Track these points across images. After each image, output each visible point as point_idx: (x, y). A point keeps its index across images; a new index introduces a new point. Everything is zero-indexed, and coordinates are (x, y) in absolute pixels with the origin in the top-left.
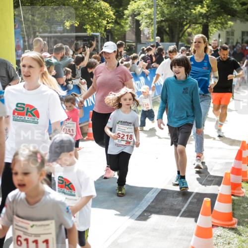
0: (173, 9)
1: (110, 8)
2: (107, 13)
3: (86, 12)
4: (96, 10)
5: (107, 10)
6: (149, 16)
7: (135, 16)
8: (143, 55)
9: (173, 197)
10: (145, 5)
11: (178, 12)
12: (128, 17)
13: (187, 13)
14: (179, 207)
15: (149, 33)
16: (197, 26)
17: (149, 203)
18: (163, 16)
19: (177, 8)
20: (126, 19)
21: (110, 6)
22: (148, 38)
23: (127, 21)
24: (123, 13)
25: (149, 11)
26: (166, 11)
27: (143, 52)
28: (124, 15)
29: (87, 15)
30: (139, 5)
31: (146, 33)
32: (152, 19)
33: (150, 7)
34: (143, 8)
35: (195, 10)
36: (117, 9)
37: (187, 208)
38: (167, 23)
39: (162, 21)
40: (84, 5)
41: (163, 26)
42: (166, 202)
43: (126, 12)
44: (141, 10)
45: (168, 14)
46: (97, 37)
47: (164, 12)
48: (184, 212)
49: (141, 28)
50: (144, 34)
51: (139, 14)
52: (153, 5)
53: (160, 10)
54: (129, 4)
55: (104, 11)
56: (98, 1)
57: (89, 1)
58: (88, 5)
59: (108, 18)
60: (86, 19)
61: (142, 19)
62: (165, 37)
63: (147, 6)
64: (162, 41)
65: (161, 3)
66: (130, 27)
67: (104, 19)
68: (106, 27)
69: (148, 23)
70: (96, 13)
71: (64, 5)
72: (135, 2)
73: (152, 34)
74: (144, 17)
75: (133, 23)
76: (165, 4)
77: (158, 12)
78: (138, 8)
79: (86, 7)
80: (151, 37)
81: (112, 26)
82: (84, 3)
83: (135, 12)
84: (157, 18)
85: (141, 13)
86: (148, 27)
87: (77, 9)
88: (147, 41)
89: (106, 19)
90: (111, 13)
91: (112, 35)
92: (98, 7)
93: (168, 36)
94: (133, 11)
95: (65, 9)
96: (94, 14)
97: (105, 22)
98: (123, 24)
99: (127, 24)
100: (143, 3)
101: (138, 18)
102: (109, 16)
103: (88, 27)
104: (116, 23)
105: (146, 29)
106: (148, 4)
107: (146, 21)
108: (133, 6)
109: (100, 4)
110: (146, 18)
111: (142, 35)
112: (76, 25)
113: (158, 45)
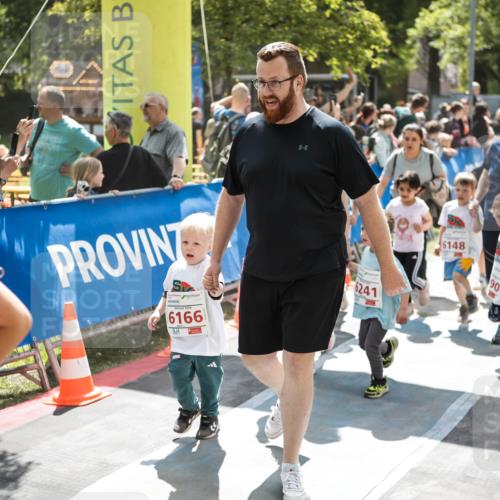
1: (380, 25)
2: (374, 34)
3: (333, 31)
4: (354, 27)
5: (375, 28)
6: (459, 41)
7: (430, 39)
8: (445, 120)
10: (452, 18)
12: (414, 42)
15: (456, 76)
17: (455, 424)
18: (488, 40)
20: (411, 47)
21: (382, 20)
22: (454, 86)
23: (412, 51)
24: (405, 33)
25: (458, 30)
26: (495, 31)
27: (444, 113)
28: (407, 37)
29: (335, 38)
30: (437, 19)
31: (450, 74)
32: (465, 47)
33: (462, 21)
34: (448, 25)
36: (392, 26)
38: (496, 56)
39: (485, 51)
40: (329, 19)
41: (487, 62)
43: (411, 32)
44: (443, 28)
45: (498, 37)
47: (489, 32)
49: (442, 64)
50: (446, 78)
51: (437, 37)
52: (467, 19)
53: (482, 29)
54: (417, 16)
55: (368, 30)
56: (357, 10)
57: (339, 10)
58: (336, 19)
59: (375, 44)
60: (333, 45)
61: (444, 47)
62: (491, 84)
63: (456, 19)
64: (484, 91)
65: (485, 14)
66: (418, 62)
67: (368, 47)
68: (369, 64)
69: (456, 56)
70: (352, 34)
71: (288, 18)
72: (431, 11)
73: (463, 76)
74: (448, 42)
75: (424, 55)
76: (493, 15)
77: (478, 33)
78: (436, 24)
79: (331, 22)
80: (459, 84)
81: (384, 62)
82: (328, 13)
83: (430, 32)
84: (477, 45)
85: (443, 35)
86: (455, 63)
87: (314, 26)
88: (453, 91)
89: (373, 47)
90: (384, 34)
91: (380, 79)
92: (357, 21)
93: (495, 82)
94: (426, 30)
95: (289, 26)
96: (349, 36)
97: (369, 54)
98: (403, 57)
99: (411, 56)
100: (447, 13)
101: (435, 44)
102: (377, 41)
103: (334, 62)
104: (392, 55)
105: (450, 66)
106: (459, 17)
107: (452, 50)
108: (425, 20)
109: (360, 17)
110: (452, 45)
111: (442, 80)
112: (311, 59)
113: (475, 101)
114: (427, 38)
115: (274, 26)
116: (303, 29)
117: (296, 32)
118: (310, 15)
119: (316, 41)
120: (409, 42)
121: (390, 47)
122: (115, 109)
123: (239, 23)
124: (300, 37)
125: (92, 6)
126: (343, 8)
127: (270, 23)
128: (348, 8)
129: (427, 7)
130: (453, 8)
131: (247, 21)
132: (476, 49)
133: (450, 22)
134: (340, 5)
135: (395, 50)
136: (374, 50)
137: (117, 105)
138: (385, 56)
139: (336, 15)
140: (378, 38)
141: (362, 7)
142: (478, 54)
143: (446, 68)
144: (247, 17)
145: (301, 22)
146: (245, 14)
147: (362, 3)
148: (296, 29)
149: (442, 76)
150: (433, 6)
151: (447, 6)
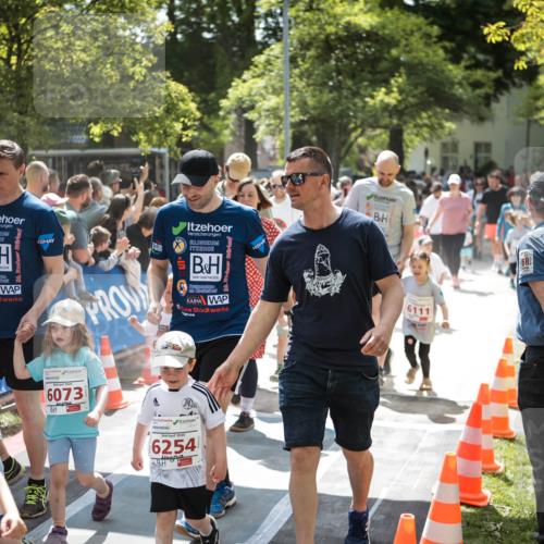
0: (327, 96)
1: (189, 96)
2: (182, 106)
5: (183, 100)
6: (274, 112)
7: (245, 111)
9: (333, 512)
10: (265, 87)
11: (337, 102)
12: (228, 113)
13: (355, 105)
15: (274, 149)
16: (378, 131)
18: (304, 111)
19: (335, 94)
20: (224, 118)
21: (190, 91)
22: (272, 159)
23: (226, 122)
24: (217, 104)
25: (273, 101)
26: (311, 102)
28: (219, 109)
30: (251, 89)
31: (268, 146)
32: (280, 118)
33: (276, 92)
34: (261, 95)
35: (372, 97)
36: (204, 96)
38: (313, 127)
39: (302, 122)
41: (305, 133)
43: (224, 103)
44: (256, 98)
45: (314, 108)
46: (161, 156)
47: (305, 103)
49: (258, 137)
50: (263, 149)
51: (252, 108)
52: (282, 89)
53: (297, 99)
54: (230, 86)
55: (175, 102)
59: (184, 117)
61: (259, 119)
63: (271, 90)
65: (300, 84)
66: (233, 134)
67: (177, 120)
68: (180, 137)
69: (272, 127)
72: (244, 81)
73: (282, 148)
74: (263, 113)
75: (240, 126)
76: (309, 85)
77: (294, 104)
78: (250, 95)
80: (278, 156)
81: (196, 134)
83: (243, 103)
84: (292, 116)
85: (257, 106)
86: (272, 134)
88: (271, 164)
89: (182, 119)
90: (193, 106)
94: (240, 100)
97: (178, 126)
98: (217, 129)
99: (226, 127)
100: (261, 83)
101: (250, 115)
102: (186, 113)
103: (142, 136)
104: (204, 127)
105: (268, 138)
106: (272, 86)
107: (267, 122)
108: (239, 90)
109: (167, 88)
110: (267, 117)
111: (259, 152)
112: (115, 133)
114: (241, 109)
120: (221, 113)
121: (200, 119)
129: (239, 77)
130: (266, 78)
132: (292, 120)
133: (263, 92)
135: (207, 122)
136: (184, 123)
138: (196, 128)
140: (187, 110)
141: (168, 78)
142: (294, 125)
143: (262, 142)
147: (168, 74)
149: (259, 148)
150: (246, 75)
151: (260, 76)
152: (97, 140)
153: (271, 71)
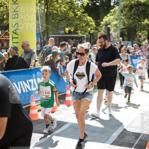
0: (131, 21)
1: (93, 21)
2: (91, 23)
3: (79, 22)
4: (84, 21)
5: (91, 22)
6: (116, 25)
7: (107, 25)
9: (129, 136)
10: (114, 18)
11: (134, 23)
12: (103, 26)
13: (139, 24)
14: (133, 142)
15: (115, 36)
16: (145, 31)
18: (124, 25)
19: (133, 21)
20: (102, 27)
21: (93, 19)
22: (114, 38)
24: (100, 23)
25: (115, 22)
26: (126, 23)
28: (101, 24)
29: (79, 24)
30: (109, 19)
31: (113, 35)
32: (117, 27)
33: (117, 20)
35: (144, 22)
36: (96, 21)
37: (138, 143)
38: (126, 30)
39: (123, 28)
41: (124, 32)
42: (125, 139)
43: (102, 23)
44: (111, 21)
45: (127, 24)
46: (84, 37)
47: (125, 23)
48: (136, 145)
49: (111, 32)
50: (112, 36)
51: (110, 24)
53: (122, 22)
54: (104, 18)
55: (89, 22)
56: (86, 16)
57: (80, 16)
58: (80, 19)
59: (91, 26)
60: (78, 27)
61: (111, 27)
62: (125, 38)
63: (115, 19)
64: (123, 40)
65: (123, 18)
66: (104, 31)
67: (89, 27)
68: (90, 32)
69: (115, 30)
70: (84, 23)
71: (66, 18)
72: (108, 17)
73: (117, 36)
74: (112, 26)
75: (106, 29)
76: (126, 18)
77: (121, 23)
78: (109, 20)
79: (78, 19)
80: (116, 38)
81: (94, 31)
82: (77, 17)
83: (107, 23)
84: (121, 27)
85: (111, 23)
86: (115, 32)
87: (73, 21)
88: (114, 40)
89: (90, 27)
90: (94, 23)
91: (93, 36)
92: (86, 20)
93: (127, 38)
94: (106, 22)
95: (66, 21)
96: (83, 24)
97: (89, 29)
98: (100, 30)
99: (102, 30)
100: (112, 17)
101: (109, 26)
102: (91, 25)
103: (79, 31)
104: (96, 29)
105: (113, 33)
106: (116, 18)
107: (114, 28)
108: (106, 19)
109: (87, 18)
110: (114, 27)
111: (111, 37)
112: (72, 30)
113: (120, 43)
114: (106, 25)
115: (61, 20)
116: (70, 21)
117: (68, 22)
118: (72, 17)
119: (74, 25)
120: (101, 25)
121: (96, 27)
122: (13, 45)
123: (51, 19)
124: (69, 24)
125: (7, 14)
126: (82, 15)
127: (60, 20)
128: (83, 15)
129: (106, 16)
130: (114, 16)
131: (53, 19)
132: (121, 28)
133: (113, 20)
134: (81, 15)
135: (97, 28)
136: (91, 28)
137: (14, 44)
138: (94, 29)
139: (79, 18)
140: (92, 25)
141: (87, 15)
142: (121, 29)
143: (112, 34)
144: (53, 18)
145: (69, 19)
146: (53, 17)
147: (87, 14)
148: (68, 21)
149: (111, 35)
150: (108, 15)
151: (112, 15)
152: (67, 32)
153: (115, 14)
